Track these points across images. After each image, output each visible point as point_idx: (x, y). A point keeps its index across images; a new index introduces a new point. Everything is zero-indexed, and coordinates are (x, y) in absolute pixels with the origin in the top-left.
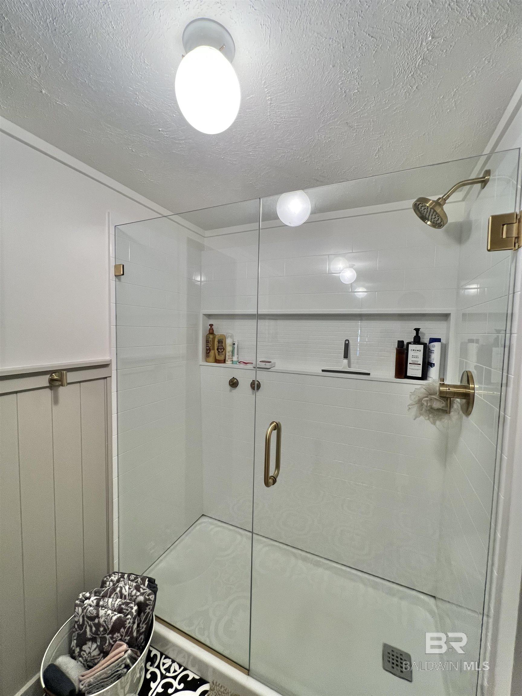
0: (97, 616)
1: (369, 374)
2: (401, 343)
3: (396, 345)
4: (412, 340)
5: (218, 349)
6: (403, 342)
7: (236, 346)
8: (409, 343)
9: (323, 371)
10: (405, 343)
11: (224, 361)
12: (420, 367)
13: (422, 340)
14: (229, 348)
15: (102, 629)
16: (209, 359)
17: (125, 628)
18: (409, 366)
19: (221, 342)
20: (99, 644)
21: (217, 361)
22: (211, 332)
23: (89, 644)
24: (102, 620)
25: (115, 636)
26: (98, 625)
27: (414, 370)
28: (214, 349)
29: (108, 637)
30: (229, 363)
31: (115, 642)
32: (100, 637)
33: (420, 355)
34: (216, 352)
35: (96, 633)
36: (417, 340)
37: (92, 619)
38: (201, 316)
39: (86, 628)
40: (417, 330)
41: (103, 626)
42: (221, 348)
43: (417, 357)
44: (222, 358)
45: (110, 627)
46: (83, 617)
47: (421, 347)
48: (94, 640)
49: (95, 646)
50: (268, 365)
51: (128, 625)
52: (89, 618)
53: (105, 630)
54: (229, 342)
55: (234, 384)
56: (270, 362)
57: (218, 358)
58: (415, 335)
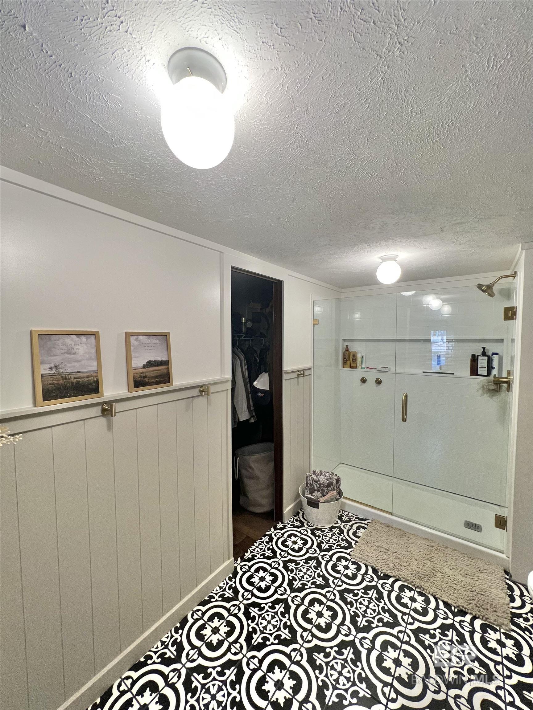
0: (319, 481)
1: (453, 374)
2: (473, 356)
3: (471, 357)
4: (481, 354)
5: (352, 360)
6: (475, 355)
7: (364, 358)
8: (478, 356)
9: (423, 372)
10: (476, 355)
11: (356, 367)
12: (486, 369)
13: (487, 354)
14: (359, 360)
15: (322, 485)
16: (346, 366)
17: (333, 486)
18: (479, 369)
19: (354, 356)
20: (321, 492)
21: (351, 367)
22: (347, 350)
23: (316, 492)
24: (321, 482)
25: (329, 489)
26: (320, 484)
27: (482, 371)
28: (350, 360)
29: (325, 489)
30: (359, 368)
31: (329, 491)
32: (321, 490)
33: (486, 362)
34: (351, 361)
35: (320, 487)
36: (484, 354)
37: (316, 482)
38: (341, 340)
39: (314, 485)
40: (484, 348)
41: (323, 484)
42: (355, 360)
43: (483, 363)
44: (355, 365)
45: (326, 484)
46: (312, 481)
47: (486, 358)
48: (318, 491)
49: (319, 493)
50: (387, 369)
51: (334, 485)
52: (314, 481)
53: (324, 486)
54: (359, 356)
55: (364, 381)
56: (387, 367)
57: (352, 365)
58: (482, 351)
